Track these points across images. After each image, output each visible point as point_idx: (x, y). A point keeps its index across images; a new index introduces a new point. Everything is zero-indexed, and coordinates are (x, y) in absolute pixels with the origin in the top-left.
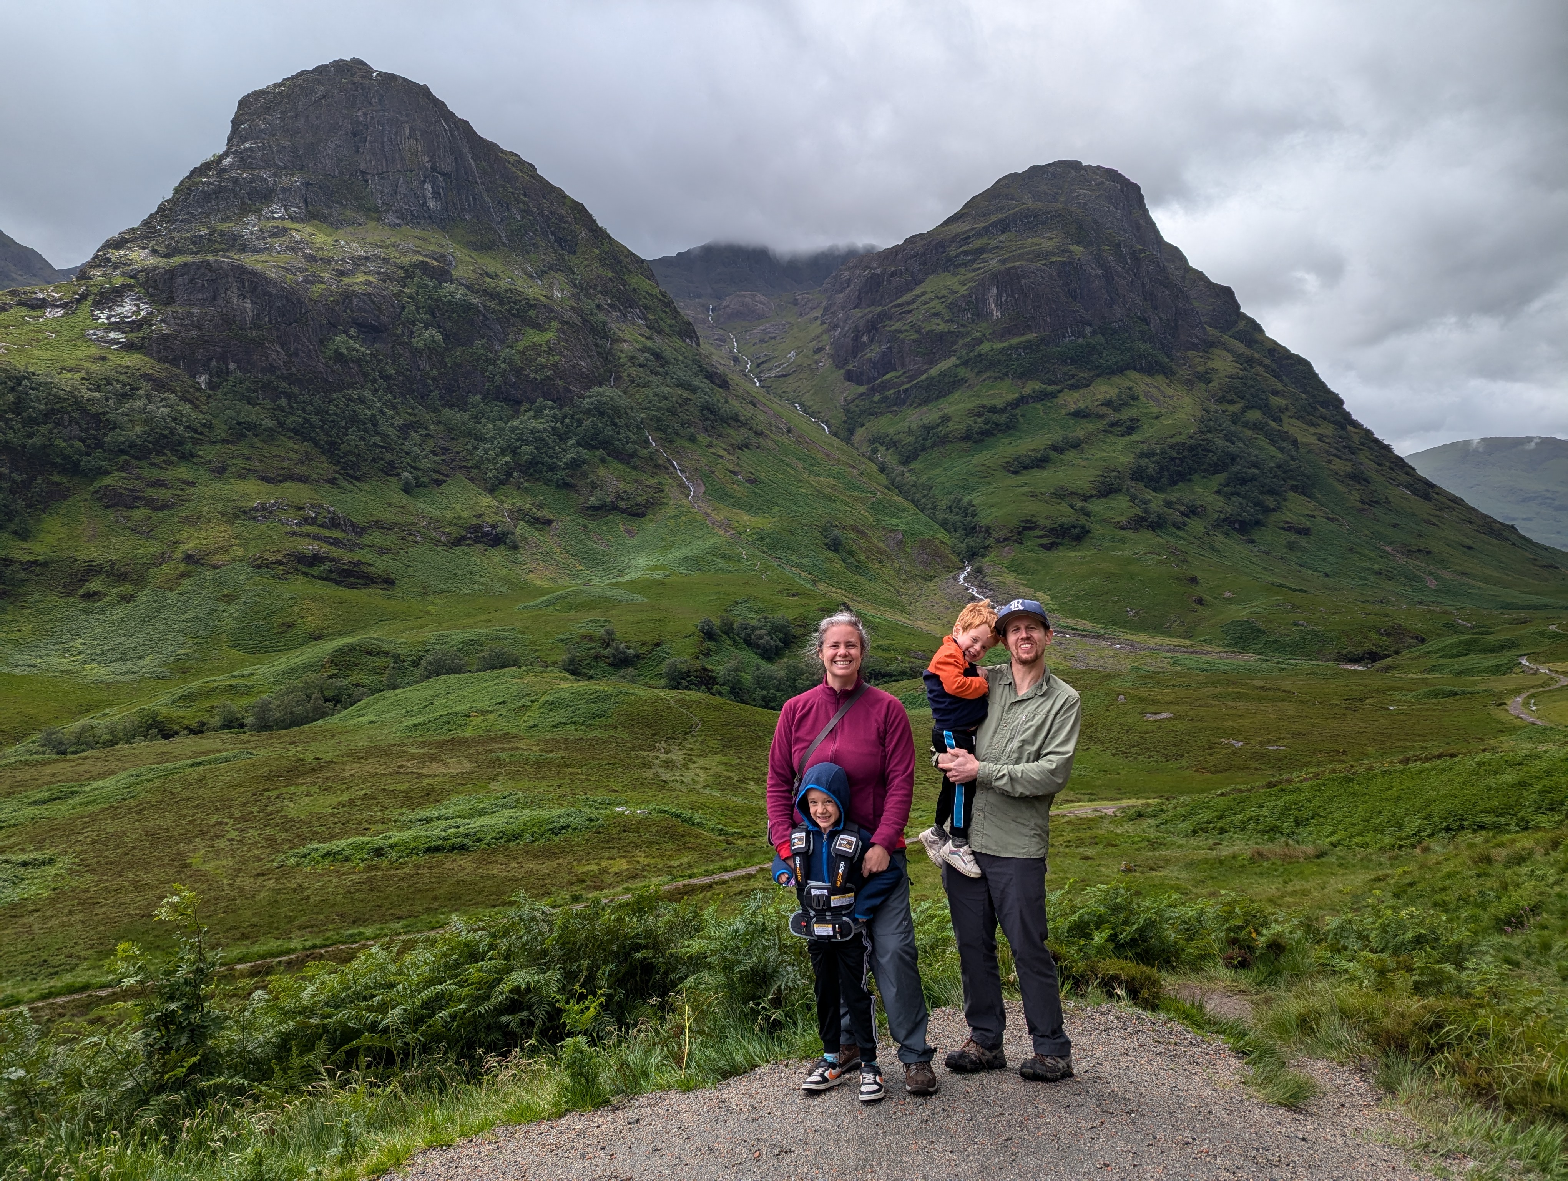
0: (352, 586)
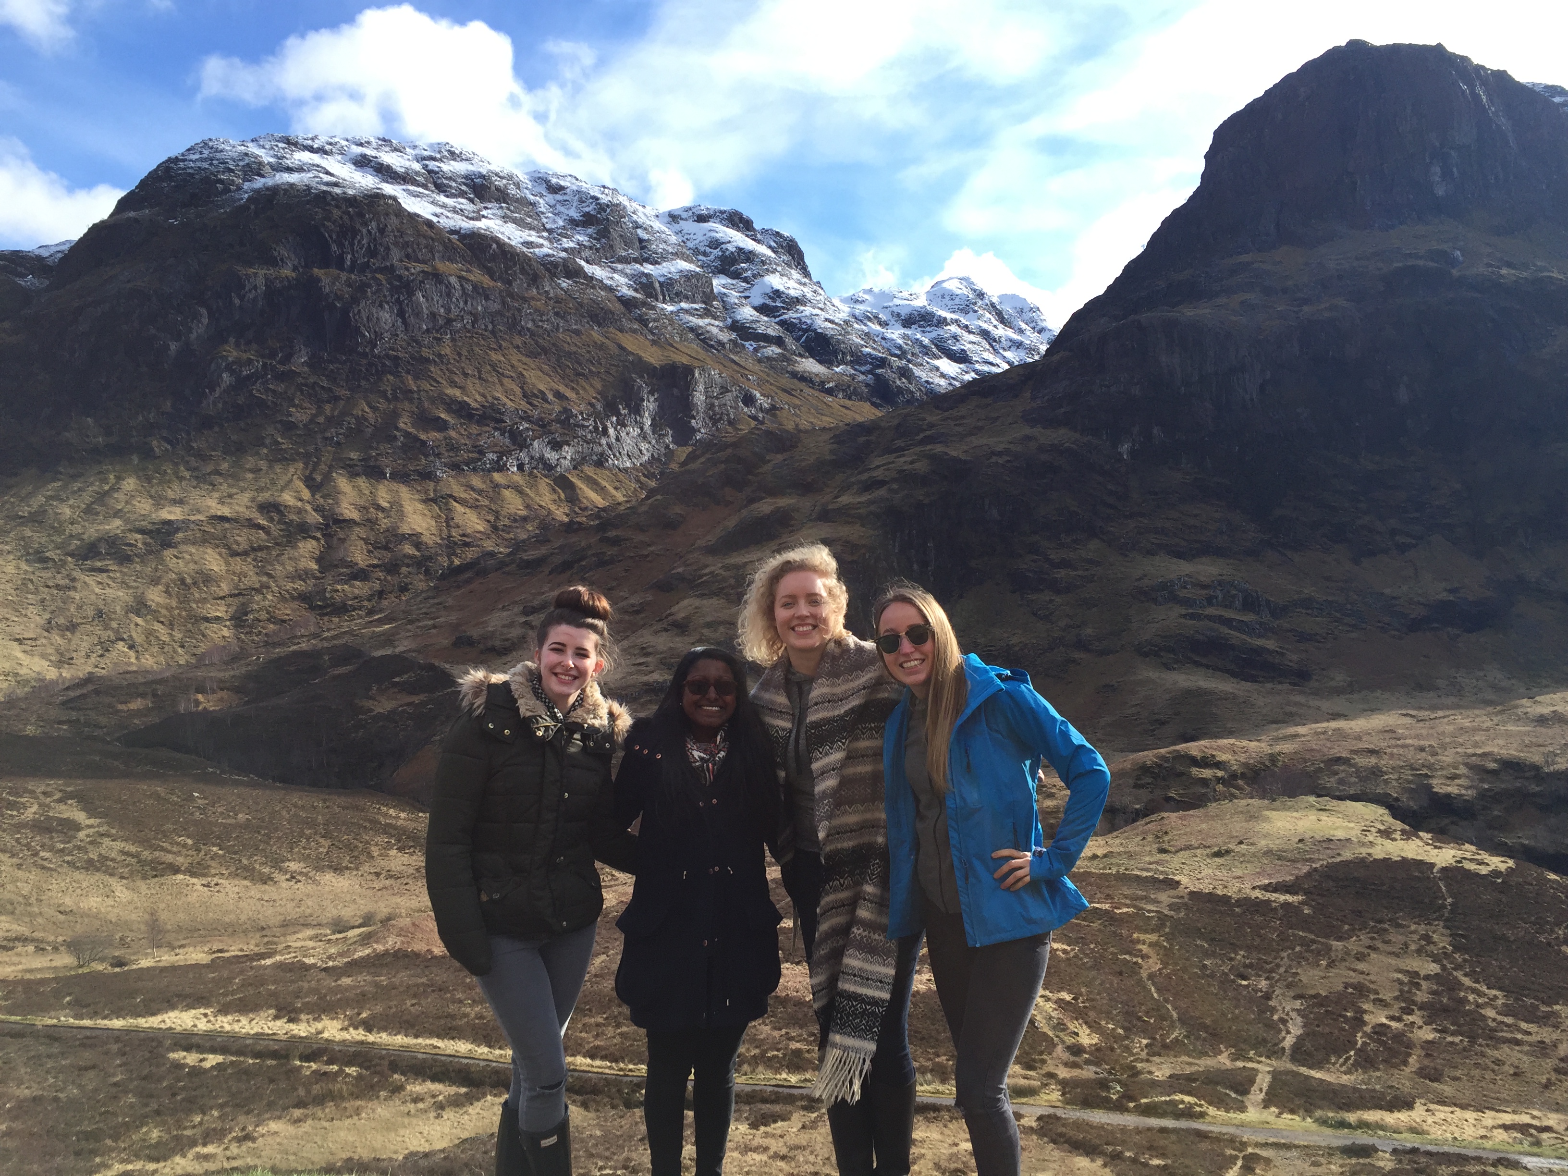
0: (1253, 679)
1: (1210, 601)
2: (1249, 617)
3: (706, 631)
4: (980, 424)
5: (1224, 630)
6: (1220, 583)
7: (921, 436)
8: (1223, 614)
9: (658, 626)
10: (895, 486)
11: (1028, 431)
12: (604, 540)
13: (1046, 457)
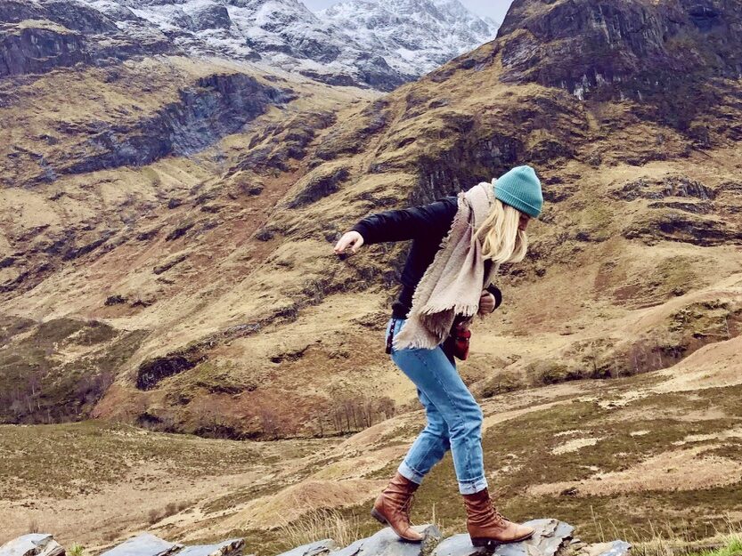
1: (665, 192)
2: (695, 201)
3: (309, 265)
4: (469, 89)
5: (681, 212)
6: (669, 179)
7: (430, 102)
8: (677, 201)
9: (269, 267)
10: (422, 141)
11: (505, 89)
12: (204, 210)
13: (525, 106)
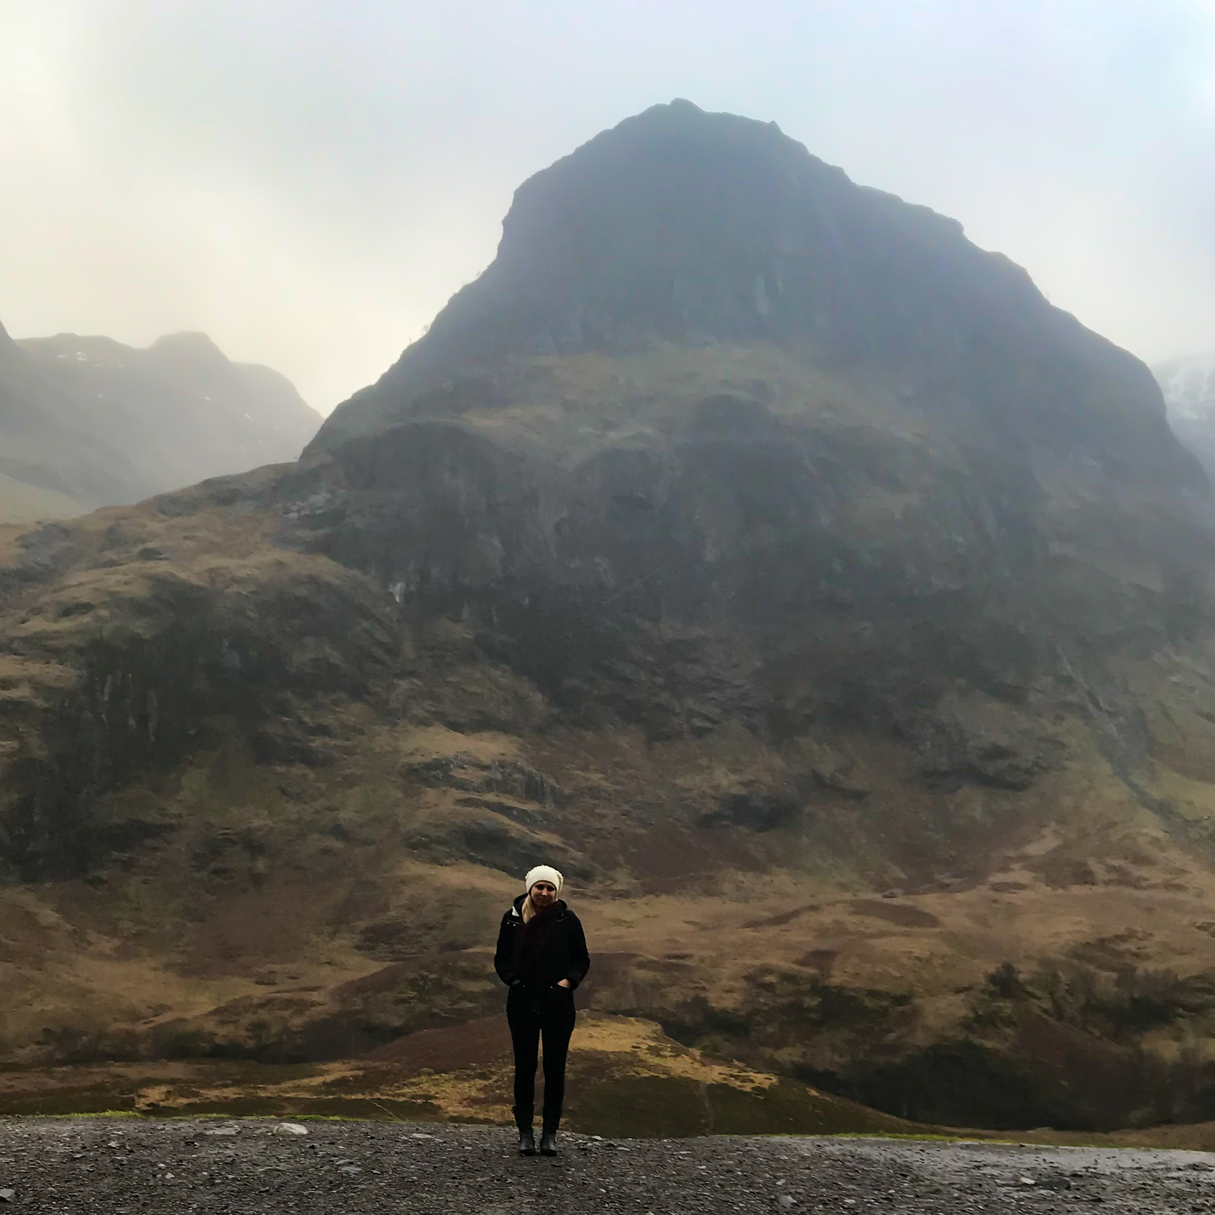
2: (531, 807)
5: (503, 821)
6: (502, 764)
7: (140, 547)
8: (503, 801)
10: (104, 613)
11: (278, 554)
13: (302, 591)
